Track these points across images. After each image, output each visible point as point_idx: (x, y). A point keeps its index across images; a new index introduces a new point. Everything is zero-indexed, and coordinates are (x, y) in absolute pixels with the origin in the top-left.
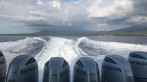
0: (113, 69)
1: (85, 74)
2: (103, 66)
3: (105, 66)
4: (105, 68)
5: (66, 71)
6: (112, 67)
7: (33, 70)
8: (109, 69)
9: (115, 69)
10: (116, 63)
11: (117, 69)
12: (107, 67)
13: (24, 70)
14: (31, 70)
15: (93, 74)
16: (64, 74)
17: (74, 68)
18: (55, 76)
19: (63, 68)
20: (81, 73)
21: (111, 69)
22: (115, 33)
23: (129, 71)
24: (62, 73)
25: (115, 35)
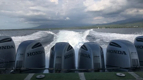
0: (117, 52)
1: (89, 56)
2: (108, 51)
3: (109, 50)
4: (109, 52)
5: (70, 55)
6: (117, 51)
7: (40, 54)
8: (114, 53)
9: (120, 52)
10: (120, 47)
11: (122, 52)
12: (112, 51)
13: (31, 53)
14: (38, 54)
15: (97, 57)
16: (69, 57)
17: (79, 52)
18: (59, 58)
19: (67, 51)
20: (85, 57)
21: (116, 53)
22: (107, 26)
23: (135, 54)
24: (67, 56)
25: (106, 28)
